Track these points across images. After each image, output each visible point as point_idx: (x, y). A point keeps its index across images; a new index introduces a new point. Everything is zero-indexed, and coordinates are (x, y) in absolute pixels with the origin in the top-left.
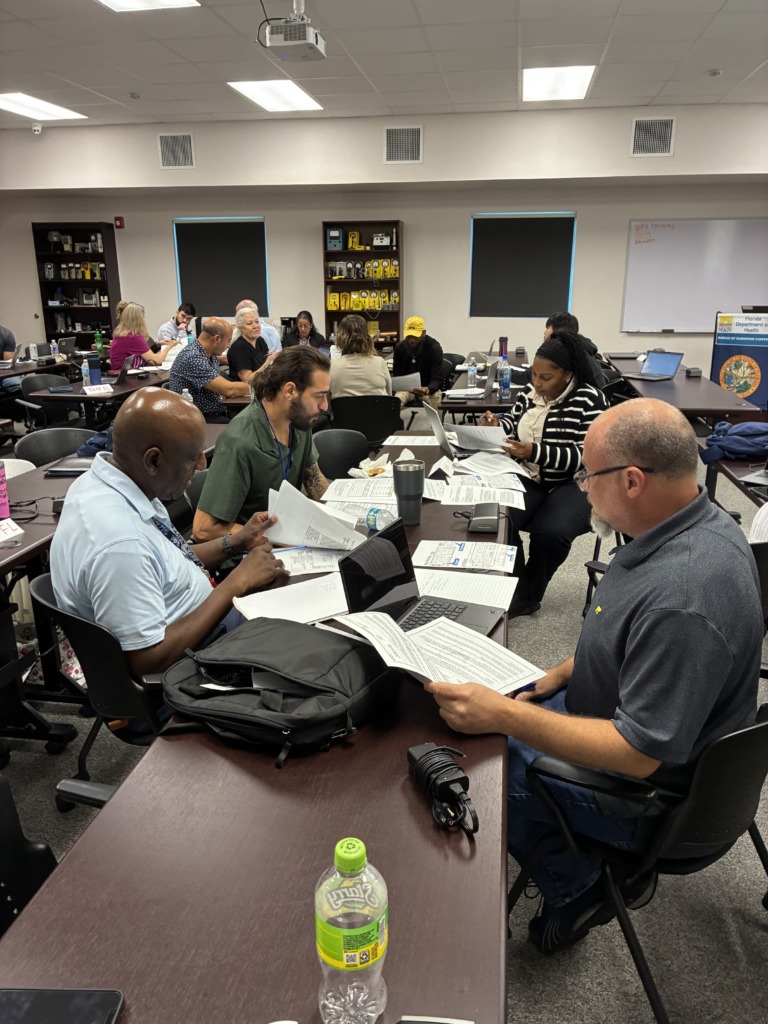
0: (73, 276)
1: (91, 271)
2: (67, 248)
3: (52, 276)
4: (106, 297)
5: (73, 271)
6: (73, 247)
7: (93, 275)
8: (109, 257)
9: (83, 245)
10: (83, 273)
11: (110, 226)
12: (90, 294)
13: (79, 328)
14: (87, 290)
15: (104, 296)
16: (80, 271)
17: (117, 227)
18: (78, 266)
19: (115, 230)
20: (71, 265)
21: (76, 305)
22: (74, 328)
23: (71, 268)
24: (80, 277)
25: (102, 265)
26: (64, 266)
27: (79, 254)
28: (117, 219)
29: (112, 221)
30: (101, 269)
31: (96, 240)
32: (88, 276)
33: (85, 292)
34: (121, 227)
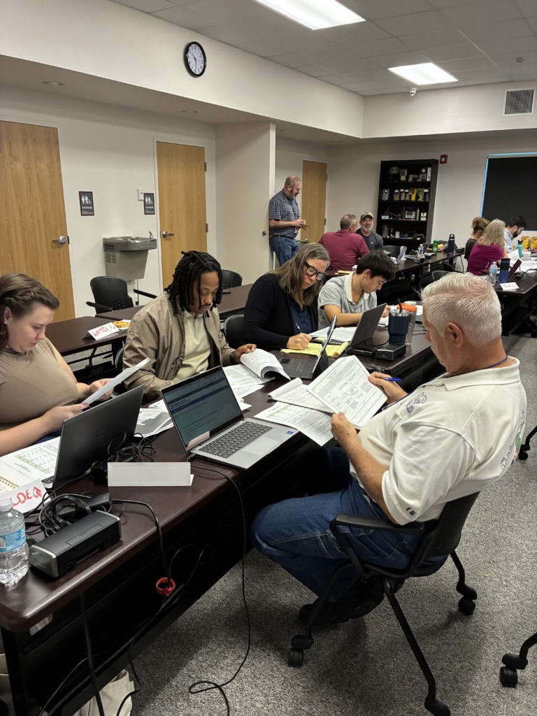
0: (403, 198)
1: (417, 195)
2: (403, 178)
3: (387, 199)
4: (425, 214)
5: (403, 194)
6: (407, 178)
7: (417, 197)
8: (430, 185)
9: (415, 176)
10: (411, 196)
11: (436, 162)
12: (410, 212)
13: (397, 236)
14: (409, 208)
15: (424, 212)
16: (408, 195)
17: (441, 162)
18: (407, 191)
19: (439, 164)
20: (402, 190)
21: (400, 219)
22: (394, 234)
23: (402, 192)
24: (407, 199)
25: (426, 191)
26: (397, 191)
27: (411, 183)
28: (442, 156)
29: (438, 158)
30: (425, 193)
31: (426, 172)
32: (413, 198)
33: (408, 210)
34: (445, 162)
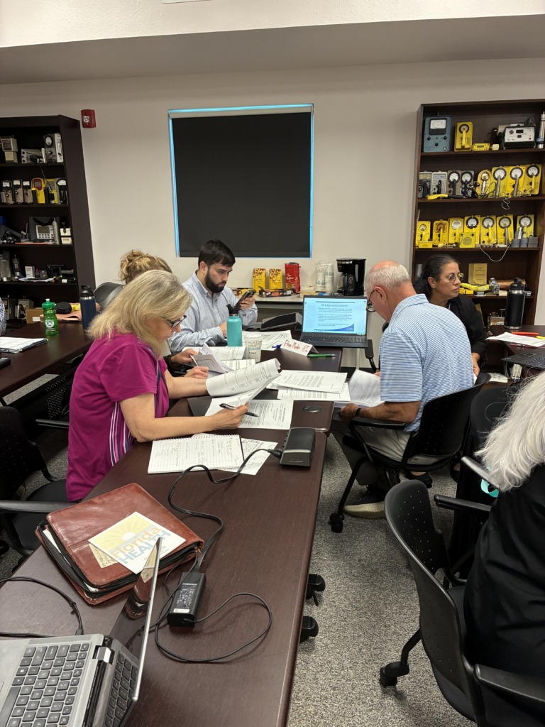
0: (20, 199)
1: (46, 191)
2: (10, 156)
4: (68, 230)
5: (20, 191)
6: (19, 155)
7: (49, 197)
8: (72, 170)
9: (33, 152)
10: (34, 194)
11: (74, 124)
12: (45, 225)
13: (30, 273)
14: (39, 218)
15: (65, 227)
16: (29, 192)
17: (86, 126)
18: (26, 183)
19: (82, 129)
20: (17, 183)
21: (24, 242)
22: (24, 275)
23: (17, 187)
24: (30, 200)
25: (62, 183)
26: (6, 184)
27: (27, 166)
28: (85, 113)
29: (78, 117)
30: (61, 188)
31: (53, 145)
32: (42, 199)
33: (40, 223)
34: (91, 125)
